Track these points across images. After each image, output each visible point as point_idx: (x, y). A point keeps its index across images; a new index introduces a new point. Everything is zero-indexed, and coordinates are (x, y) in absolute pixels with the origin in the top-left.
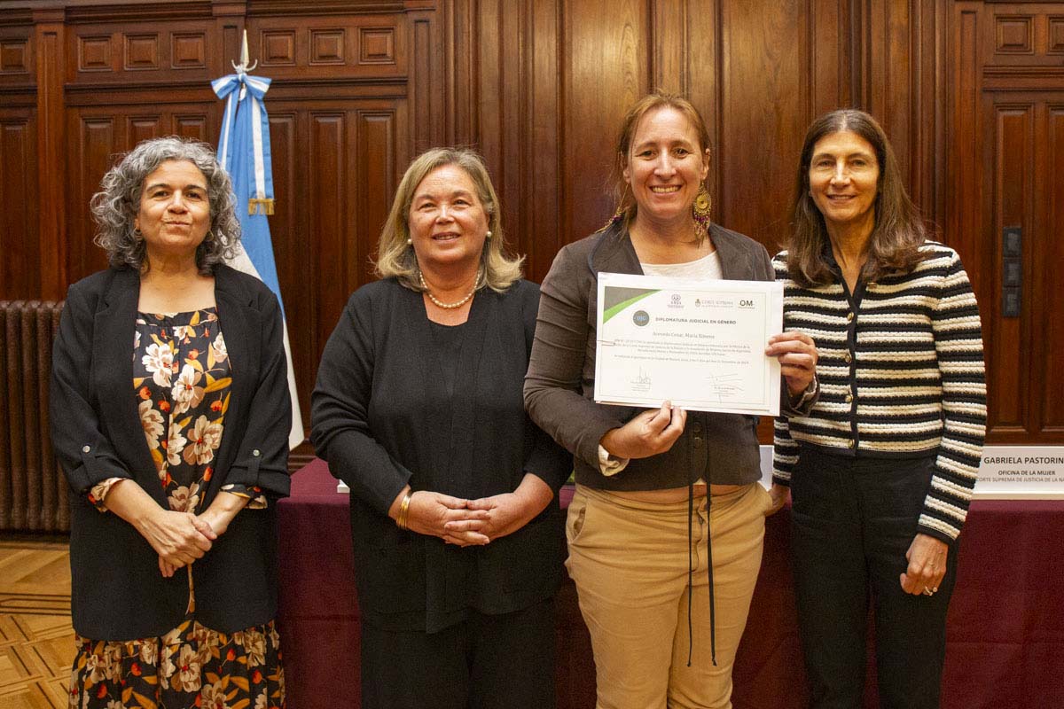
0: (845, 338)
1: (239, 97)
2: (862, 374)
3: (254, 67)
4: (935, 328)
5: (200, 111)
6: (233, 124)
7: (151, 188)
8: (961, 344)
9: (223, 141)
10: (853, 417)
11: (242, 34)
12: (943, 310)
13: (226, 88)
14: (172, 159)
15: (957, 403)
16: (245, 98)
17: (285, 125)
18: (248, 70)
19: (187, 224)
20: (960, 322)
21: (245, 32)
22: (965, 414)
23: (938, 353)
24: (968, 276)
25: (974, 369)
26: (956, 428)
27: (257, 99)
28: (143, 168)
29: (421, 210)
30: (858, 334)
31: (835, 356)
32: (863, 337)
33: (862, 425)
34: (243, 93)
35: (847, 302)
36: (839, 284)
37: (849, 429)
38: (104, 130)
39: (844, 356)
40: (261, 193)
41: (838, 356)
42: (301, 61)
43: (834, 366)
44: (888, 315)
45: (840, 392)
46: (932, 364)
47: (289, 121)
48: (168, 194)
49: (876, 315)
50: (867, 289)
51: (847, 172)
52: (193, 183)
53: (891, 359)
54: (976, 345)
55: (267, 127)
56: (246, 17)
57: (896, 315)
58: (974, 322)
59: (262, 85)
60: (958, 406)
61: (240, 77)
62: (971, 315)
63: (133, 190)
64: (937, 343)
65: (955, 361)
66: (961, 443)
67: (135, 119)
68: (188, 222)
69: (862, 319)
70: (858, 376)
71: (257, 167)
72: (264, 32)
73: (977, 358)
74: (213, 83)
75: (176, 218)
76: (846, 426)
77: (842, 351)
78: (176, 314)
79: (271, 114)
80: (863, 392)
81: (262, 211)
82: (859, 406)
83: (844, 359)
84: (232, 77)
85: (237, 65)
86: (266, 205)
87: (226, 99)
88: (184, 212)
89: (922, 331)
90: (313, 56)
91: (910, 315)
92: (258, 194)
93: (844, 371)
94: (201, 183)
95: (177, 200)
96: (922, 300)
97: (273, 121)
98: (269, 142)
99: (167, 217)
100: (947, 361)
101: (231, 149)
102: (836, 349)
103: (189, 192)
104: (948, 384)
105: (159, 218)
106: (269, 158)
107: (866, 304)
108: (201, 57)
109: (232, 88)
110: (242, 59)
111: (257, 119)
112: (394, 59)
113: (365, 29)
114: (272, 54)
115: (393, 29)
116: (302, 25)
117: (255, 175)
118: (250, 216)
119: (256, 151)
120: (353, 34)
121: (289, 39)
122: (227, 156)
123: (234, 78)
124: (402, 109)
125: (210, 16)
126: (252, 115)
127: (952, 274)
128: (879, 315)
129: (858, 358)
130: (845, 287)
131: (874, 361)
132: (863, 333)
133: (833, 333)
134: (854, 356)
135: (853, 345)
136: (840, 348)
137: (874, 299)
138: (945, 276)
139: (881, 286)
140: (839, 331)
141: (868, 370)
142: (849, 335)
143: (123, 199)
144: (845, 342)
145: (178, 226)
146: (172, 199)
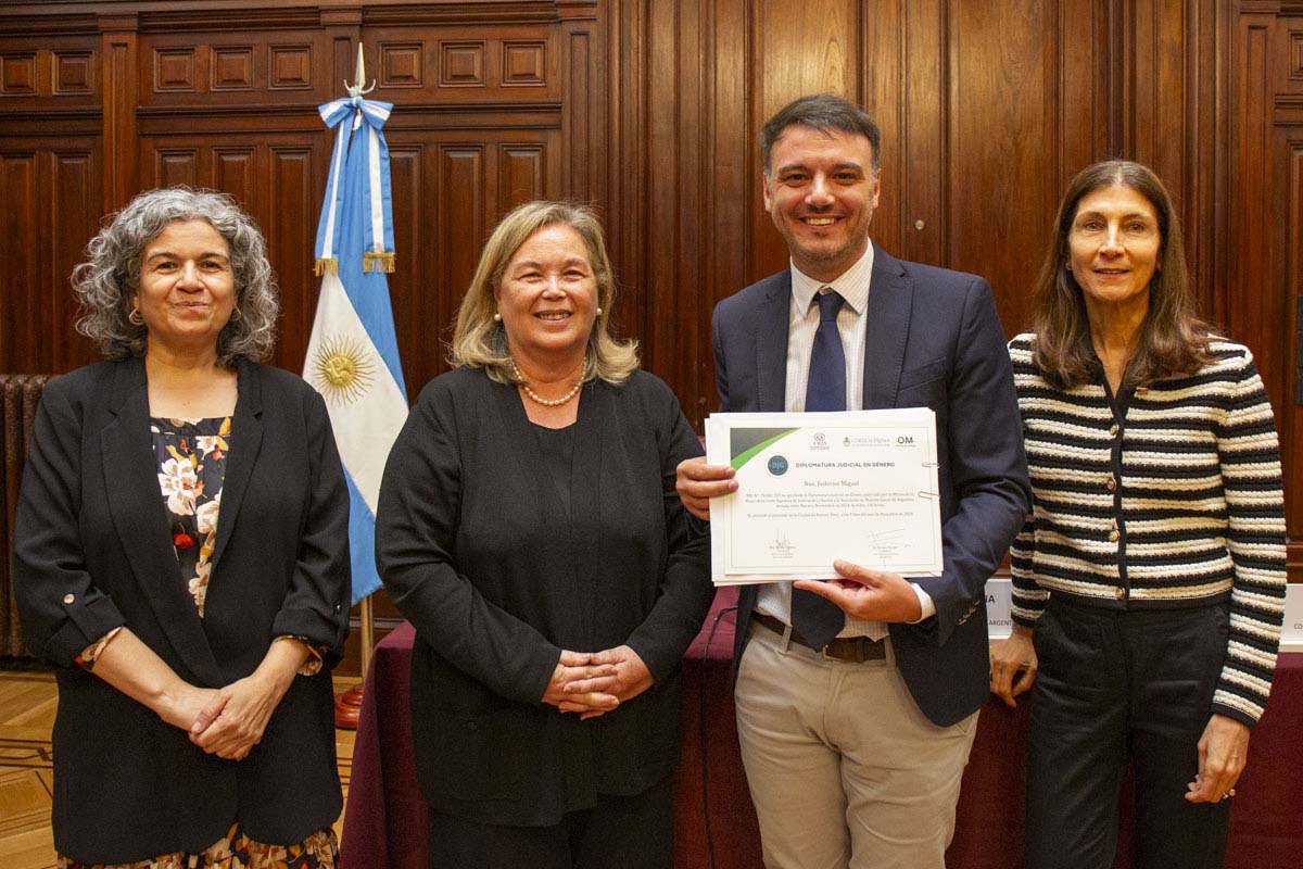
0: (1108, 458)
1: (353, 126)
2: (1129, 504)
3: (372, 89)
4: (1222, 447)
5: (303, 142)
6: (345, 160)
7: (154, 258)
8: (1256, 469)
9: (332, 181)
10: (1121, 559)
11: (358, 45)
12: (1234, 426)
13: (337, 114)
15: (1250, 545)
16: (361, 128)
17: (409, 161)
18: (364, 92)
19: (205, 305)
20: (1257, 441)
21: (361, 44)
22: (1262, 558)
23: (1224, 479)
24: (1263, 381)
25: (1271, 501)
26: (1251, 576)
27: (374, 128)
28: (142, 233)
29: (523, 279)
30: (1124, 453)
31: (1093, 480)
32: (1131, 458)
33: (1133, 568)
34: (359, 119)
35: (1109, 409)
36: (1100, 385)
37: (1116, 575)
38: (184, 166)
39: (1105, 481)
40: (378, 245)
42: (430, 81)
43: (1092, 493)
45: (1102, 527)
46: (1217, 493)
47: (414, 156)
48: (176, 266)
49: (1148, 431)
50: (1136, 395)
51: (1121, 239)
54: (1273, 469)
55: (387, 163)
56: (361, 26)
57: (1175, 431)
58: (1270, 440)
59: (381, 111)
60: (1253, 549)
61: (354, 101)
62: (1267, 432)
63: (130, 261)
64: (1224, 466)
65: (1247, 490)
66: (1258, 596)
67: (222, 152)
68: (205, 301)
70: (1124, 506)
71: (374, 213)
72: (384, 43)
73: (1275, 486)
74: (320, 108)
75: (188, 298)
76: (1112, 571)
77: (1103, 474)
78: (200, 420)
79: (392, 148)
80: (1133, 527)
81: (379, 267)
82: (1128, 545)
83: (1106, 485)
84: (346, 102)
85: (349, 86)
86: (385, 260)
87: (337, 127)
88: (198, 290)
89: (1206, 452)
90: (444, 76)
91: (1193, 432)
92: (375, 247)
94: (221, 250)
95: (189, 273)
96: (1209, 413)
97: (395, 155)
98: (389, 182)
99: (176, 297)
100: (1236, 490)
101: (343, 191)
102: (1096, 472)
103: (204, 262)
104: (1238, 519)
105: (167, 297)
106: (390, 201)
107: (1134, 414)
108: (306, 78)
109: (344, 115)
110: (356, 80)
111: (375, 155)
112: (544, 81)
113: (509, 43)
114: (394, 74)
115: (543, 43)
116: (432, 38)
117: (371, 223)
118: (365, 274)
119: (372, 194)
120: (494, 48)
121: (415, 55)
122: (338, 199)
123: (347, 103)
124: (554, 143)
125: (317, 25)
126: (368, 149)
127: (1246, 379)
128: (1153, 431)
129: (1123, 484)
130: (1108, 389)
131: (1146, 489)
132: (1130, 452)
133: (1092, 450)
134: (1119, 481)
135: (1117, 467)
136: (1101, 471)
137: (1144, 409)
138: (1237, 382)
139: (1154, 392)
140: (1100, 448)
141: (1136, 500)
142: (1113, 455)
143: (114, 273)
144: (1108, 461)
145: (192, 308)
146: (182, 272)
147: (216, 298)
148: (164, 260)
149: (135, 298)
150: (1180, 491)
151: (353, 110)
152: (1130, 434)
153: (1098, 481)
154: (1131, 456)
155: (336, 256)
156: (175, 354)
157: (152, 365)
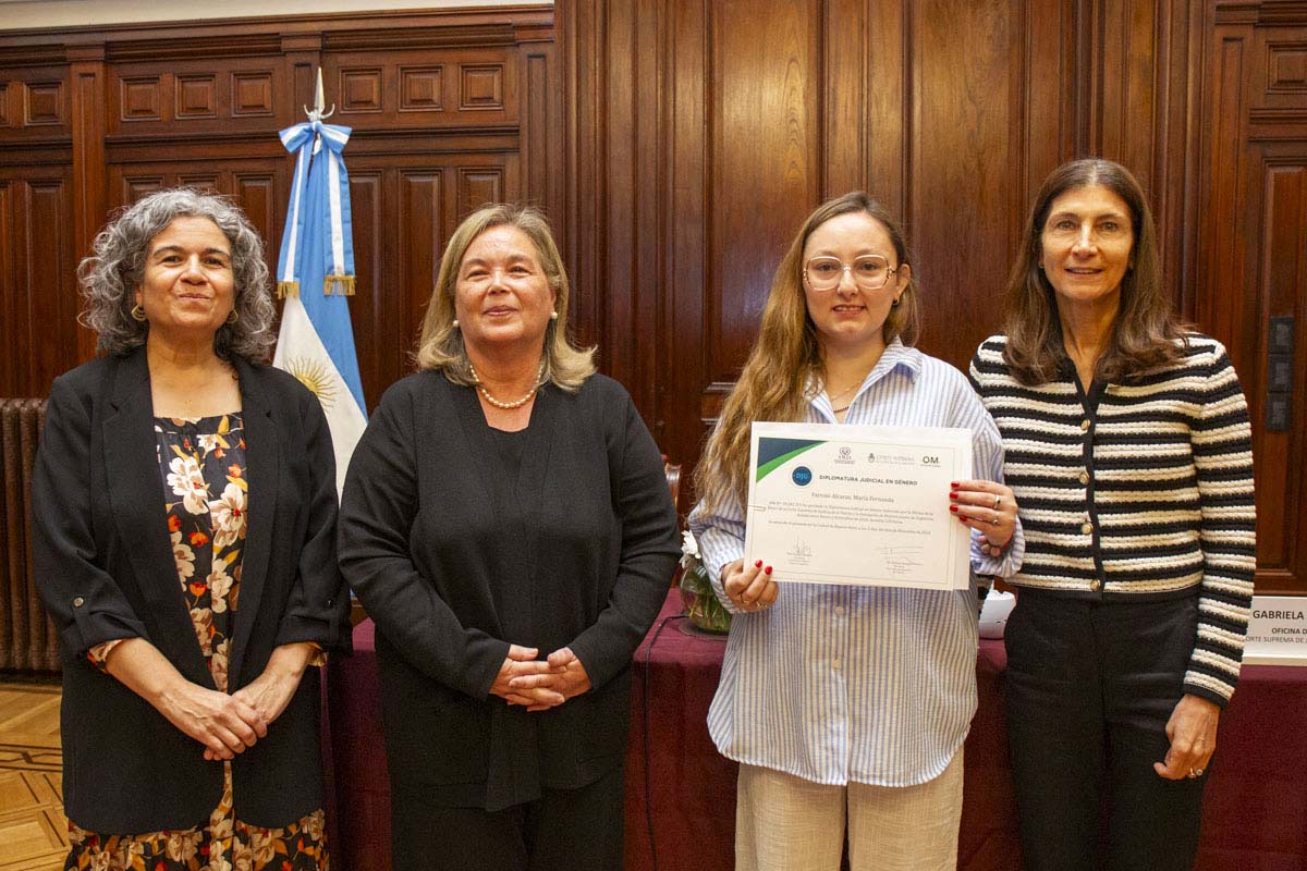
0: (1080, 453)
1: (313, 151)
2: (1102, 497)
3: (331, 113)
5: (265, 169)
6: (304, 186)
7: (159, 252)
8: (1226, 460)
9: (293, 205)
10: (1096, 552)
11: (317, 70)
12: (1206, 419)
13: (297, 139)
14: (187, 214)
16: (321, 152)
17: (369, 187)
18: (323, 117)
19: (207, 298)
20: (1227, 432)
21: (320, 69)
22: (1228, 543)
24: (1236, 372)
25: (1239, 490)
26: (1219, 562)
27: (335, 154)
28: (152, 225)
29: (470, 279)
30: (1095, 448)
31: (1065, 475)
32: (1102, 452)
33: (1108, 562)
34: (318, 143)
35: (1080, 405)
36: (1070, 382)
37: (1093, 568)
39: (1078, 475)
40: (338, 268)
42: (390, 106)
43: (1064, 488)
44: (1134, 424)
45: (1075, 521)
46: (1190, 483)
47: (375, 181)
48: (180, 260)
49: (1119, 424)
50: (1107, 390)
51: (1094, 238)
52: (213, 246)
53: (1140, 478)
54: (1244, 459)
55: (347, 187)
56: (321, 52)
57: (1146, 424)
58: (1242, 430)
59: (340, 135)
60: (1219, 535)
61: (314, 125)
62: (1238, 422)
63: (135, 255)
64: (1196, 458)
65: (1216, 480)
66: (1223, 579)
67: (188, 179)
68: (208, 295)
69: (1103, 429)
70: (1097, 499)
71: (334, 236)
72: (343, 71)
73: (1246, 474)
74: (281, 133)
75: (192, 290)
76: (1088, 563)
77: (1075, 468)
78: (199, 419)
79: (350, 172)
80: (1106, 520)
81: (340, 290)
82: (1101, 538)
83: (1078, 479)
84: (304, 126)
85: (309, 111)
86: (345, 283)
87: (297, 153)
88: (202, 283)
89: (1178, 443)
90: (403, 100)
91: (1163, 423)
92: (336, 270)
94: (223, 247)
95: (194, 267)
96: (1179, 406)
97: (354, 180)
98: (349, 206)
100: (1209, 480)
101: (303, 212)
102: (1067, 466)
103: (208, 258)
104: (1212, 509)
105: (170, 289)
106: (350, 225)
107: (1104, 410)
108: (267, 103)
109: (304, 139)
110: (316, 105)
111: (334, 179)
112: (502, 103)
113: (467, 67)
114: (354, 98)
115: (501, 66)
116: (390, 63)
117: (331, 246)
118: (326, 296)
119: (332, 217)
120: (452, 73)
121: (374, 80)
122: (299, 223)
123: (307, 127)
124: (512, 165)
125: (277, 52)
126: (328, 173)
127: (1217, 372)
128: (1123, 424)
129: (1096, 477)
130: (1079, 386)
131: (1118, 481)
132: (1101, 447)
133: (1064, 446)
134: (1092, 475)
135: (1089, 461)
136: (1073, 466)
137: (1115, 405)
138: (1208, 377)
139: (1124, 388)
140: (1072, 444)
141: (1109, 493)
142: (1084, 449)
143: (119, 265)
144: (1079, 457)
145: (195, 300)
146: (186, 266)
147: (218, 293)
148: (170, 254)
149: (138, 294)
150: (1152, 481)
151: (313, 134)
152: (1101, 428)
153: (1070, 476)
154: (1103, 450)
155: (298, 279)
156: (176, 351)
157: (153, 360)
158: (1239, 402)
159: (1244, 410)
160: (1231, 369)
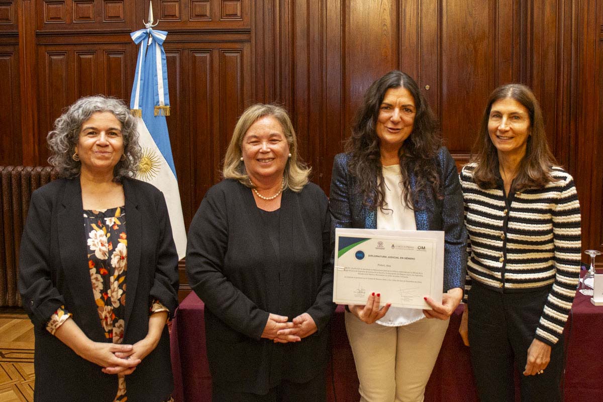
1: (148, 43)
2: (510, 246)
3: (157, 24)
4: (554, 221)
6: (144, 59)
7: (86, 129)
8: (568, 231)
9: (138, 71)
10: (503, 270)
11: (149, 3)
12: (558, 211)
13: (140, 37)
14: (100, 111)
16: (152, 44)
17: (175, 58)
18: (153, 26)
19: (109, 153)
20: (569, 218)
21: (151, 2)
23: (555, 235)
25: (574, 246)
27: (159, 44)
28: (82, 117)
29: (251, 144)
30: (509, 223)
31: (495, 234)
32: (512, 225)
33: (508, 274)
34: (151, 39)
35: (504, 202)
36: (501, 190)
37: (500, 277)
39: (500, 235)
40: (162, 102)
41: (497, 235)
42: (184, 18)
43: (494, 240)
44: (526, 214)
45: (497, 255)
46: (551, 241)
47: (177, 55)
48: (96, 133)
49: (520, 213)
50: (515, 196)
51: (508, 123)
52: (113, 127)
53: (526, 239)
54: (577, 231)
55: (165, 61)
58: (577, 218)
59: (162, 36)
61: (148, 31)
62: (575, 214)
64: (554, 230)
65: (563, 240)
66: (562, 289)
67: (80, 53)
68: (110, 151)
69: (512, 214)
70: (507, 247)
73: (579, 239)
74: (131, 34)
75: (101, 149)
76: (498, 275)
77: (499, 232)
78: (106, 210)
79: (166, 52)
80: (510, 256)
81: (162, 113)
82: (507, 264)
83: (500, 237)
85: (146, 23)
86: (165, 110)
87: (140, 43)
88: (107, 146)
89: (545, 224)
90: (191, 15)
91: (540, 214)
92: (160, 103)
93: (500, 244)
94: (118, 127)
95: (103, 138)
96: (547, 206)
98: (166, 70)
99: (95, 148)
101: (143, 74)
102: (496, 230)
103: (110, 132)
105: (90, 148)
106: (167, 81)
107: (515, 205)
109: (144, 37)
110: (149, 20)
111: (159, 57)
112: (242, 18)
114: (166, 14)
117: (157, 87)
118: (155, 116)
119: (158, 76)
121: (177, 4)
123: (145, 31)
124: (247, 48)
126: (156, 54)
127: (566, 190)
128: (522, 213)
129: (508, 237)
130: (504, 193)
131: (517, 240)
132: (512, 223)
133: (495, 220)
134: (506, 236)
135: (506, 229)
136: (498, 230)
137: (519, 202)
138: (561, 192)
139: (524, 194)
140: (499, 220)
141: (513, 244)
142: (504, 223)
143: (67, 136)
144: (501, 226)
145: (104, 154)
146: (99, 137)
147: (114, 150)
148: (91, 131)
149: (76, 148)
156: (94, 176)
157: (83, 181)
158: (576, 204)
159: (578, 208)
160: (574, 188)
